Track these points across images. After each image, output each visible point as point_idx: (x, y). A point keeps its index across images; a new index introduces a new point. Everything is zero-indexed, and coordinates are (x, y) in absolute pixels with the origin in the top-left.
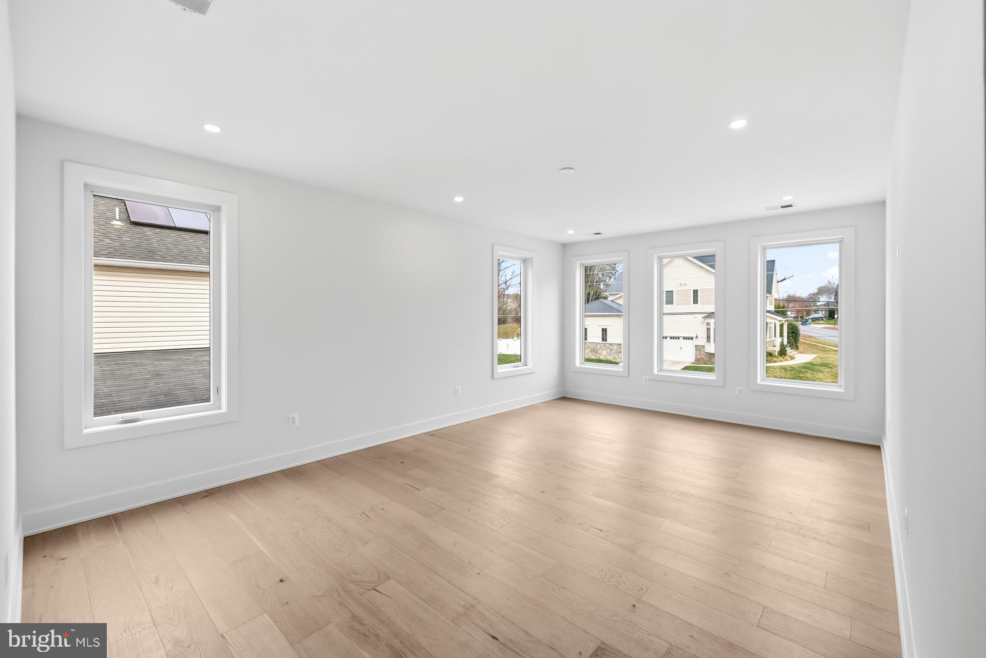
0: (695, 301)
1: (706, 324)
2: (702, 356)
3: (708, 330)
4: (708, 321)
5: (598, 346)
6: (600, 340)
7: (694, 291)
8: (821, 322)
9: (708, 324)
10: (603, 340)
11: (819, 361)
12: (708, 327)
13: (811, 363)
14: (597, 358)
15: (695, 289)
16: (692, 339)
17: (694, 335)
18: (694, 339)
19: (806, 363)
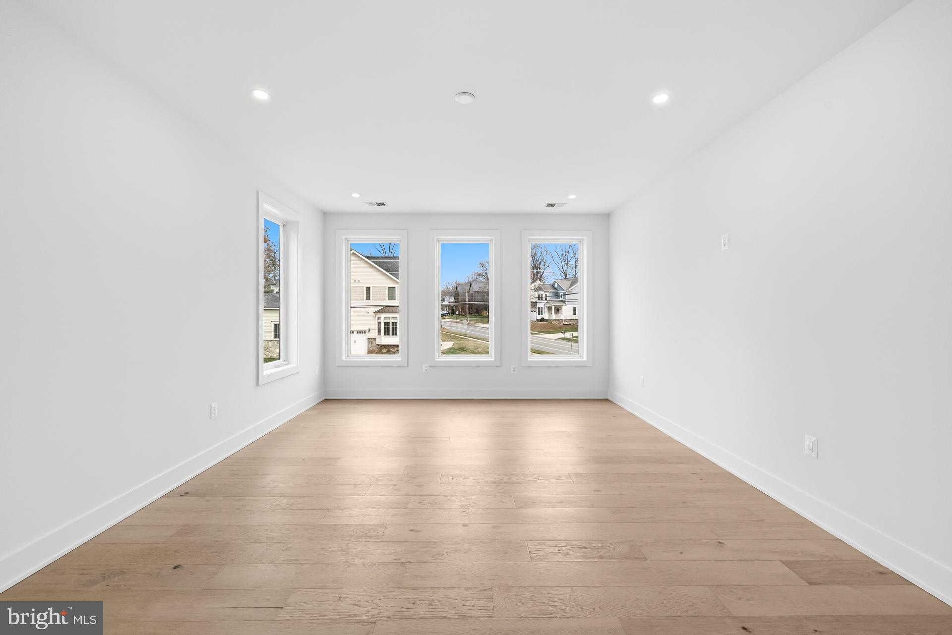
0: (368, 298)
1: (377, 318)
2: (374, 348)
3: (379, 324)
4: (379, 316)
5: (270, 343)
6: (272, 338)
7: (367, 288)
8: (447, 317)
9: (379, 318)
10: (276, 337)
11: (456, 347)
12: (379, 321)
13: (452, 348)
14: (269, 357)
15: (368, 286)
16: (365, 332)
17: (366, 329)
18: (367, 332)
19: (449, 349)
